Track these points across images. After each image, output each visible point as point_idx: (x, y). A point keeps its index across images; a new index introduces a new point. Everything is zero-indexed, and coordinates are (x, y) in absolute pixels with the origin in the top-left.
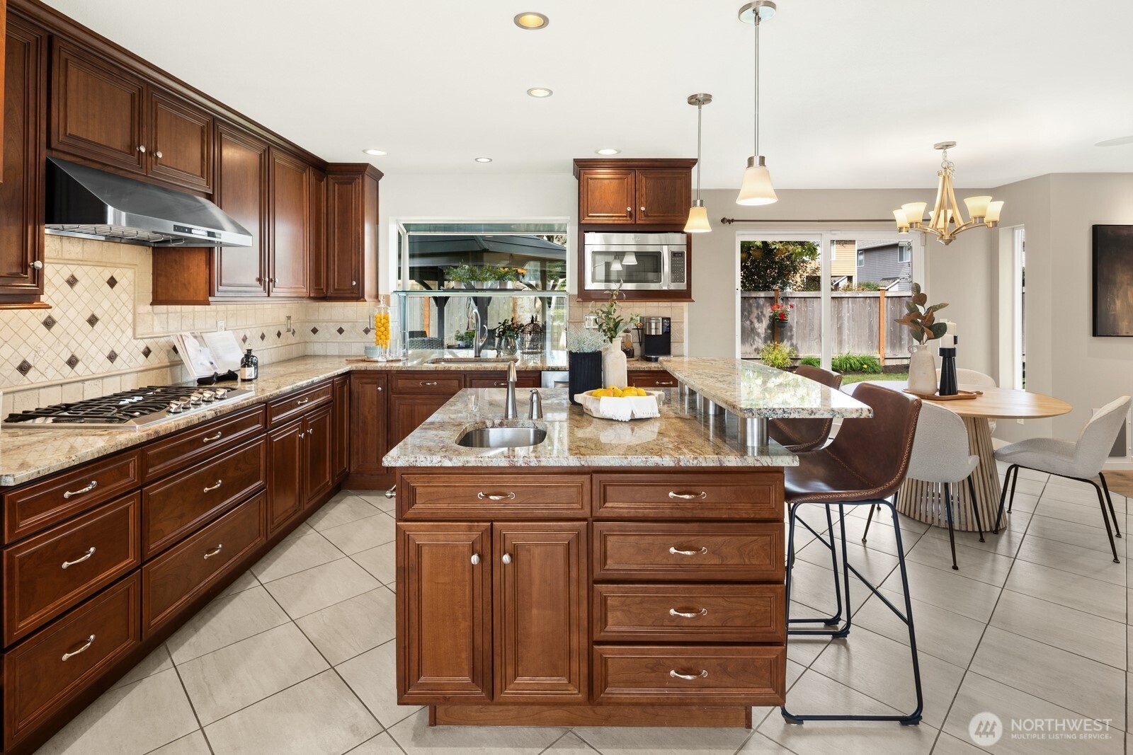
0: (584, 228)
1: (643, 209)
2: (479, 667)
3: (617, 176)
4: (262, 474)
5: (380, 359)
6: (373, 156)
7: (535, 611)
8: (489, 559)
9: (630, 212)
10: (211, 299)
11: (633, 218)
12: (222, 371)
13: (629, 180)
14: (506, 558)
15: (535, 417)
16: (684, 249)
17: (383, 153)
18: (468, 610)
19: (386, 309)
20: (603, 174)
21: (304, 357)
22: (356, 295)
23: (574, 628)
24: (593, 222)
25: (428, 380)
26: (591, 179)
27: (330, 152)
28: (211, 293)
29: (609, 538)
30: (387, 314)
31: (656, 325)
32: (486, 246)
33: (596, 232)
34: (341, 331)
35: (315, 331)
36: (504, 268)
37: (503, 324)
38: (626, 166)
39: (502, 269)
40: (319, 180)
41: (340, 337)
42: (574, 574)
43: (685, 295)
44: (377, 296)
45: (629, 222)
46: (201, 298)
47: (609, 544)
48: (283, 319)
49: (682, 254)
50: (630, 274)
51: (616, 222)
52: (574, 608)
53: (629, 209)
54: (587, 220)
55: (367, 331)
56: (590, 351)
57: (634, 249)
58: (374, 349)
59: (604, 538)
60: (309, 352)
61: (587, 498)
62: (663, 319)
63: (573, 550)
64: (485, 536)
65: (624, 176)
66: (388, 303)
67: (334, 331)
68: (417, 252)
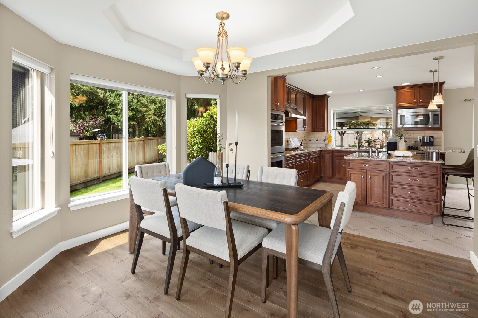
0: (398, 108)
1: (421, 100)
2: (363, 197)
3: (410, 90)
4: (308, 168)
5: (330, 148)
6: (329, 93)
7: (376, 189)
8: (365, 177)
9: (416, 102)
10: (296, 131)
11: (417, 104)
12: (297, 147)
13: (415, 91)
14: (369, 177)
15: (377, 155)
16: (439, 113)
17: (332, 92)
18: (361, 187)
19: (330, 134)
20: (406, 90)
21: (307, 147)
22: (323, 130)
23: (385, 193)
24: (401, 106)
25: (344, 153)
26: (400, 92)
27: (316, 93)
28: (297, 129)
29: (393, 176)
30: (331, 135)
31: (427, 138)
32: (361, 114)
33: (402, 109)
34: (317, 140)
35: (310, 140)
36: (368, 122)
37: (368, 139)
38: (413, 87)
39: (367, 122)
40: (313, 100)
41: (317, 142)
42: (385, 182)
43: (440, 129)
44: (328, 131)
45: (415, 105)
46: (294, 130)
47: (393, 177)
48: (303, 137)
49: (438, 115)
50: (421, 122)
51: (410, 105)
52: (385, 189)
53: (415, 101)
54: (399, 105)
55: (324, 141)
56: (393, 142)
57: (422, 114)
58: (328, 145)
59: (392, 176)
60: (308, 146)
61: (388, 167)
62: (430, 137)
63: (385, 177)
64: (365, 173)
65: (413, 90)
66: (331, 132)
67: (315, 140)
68: (338, 117)
